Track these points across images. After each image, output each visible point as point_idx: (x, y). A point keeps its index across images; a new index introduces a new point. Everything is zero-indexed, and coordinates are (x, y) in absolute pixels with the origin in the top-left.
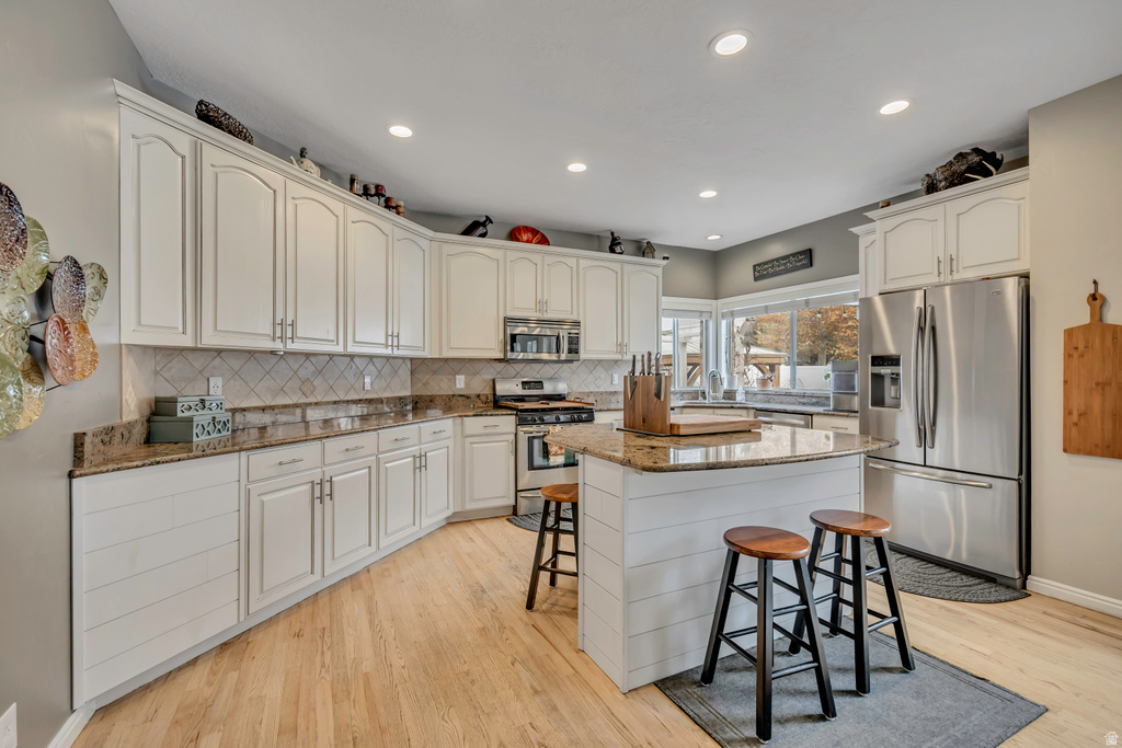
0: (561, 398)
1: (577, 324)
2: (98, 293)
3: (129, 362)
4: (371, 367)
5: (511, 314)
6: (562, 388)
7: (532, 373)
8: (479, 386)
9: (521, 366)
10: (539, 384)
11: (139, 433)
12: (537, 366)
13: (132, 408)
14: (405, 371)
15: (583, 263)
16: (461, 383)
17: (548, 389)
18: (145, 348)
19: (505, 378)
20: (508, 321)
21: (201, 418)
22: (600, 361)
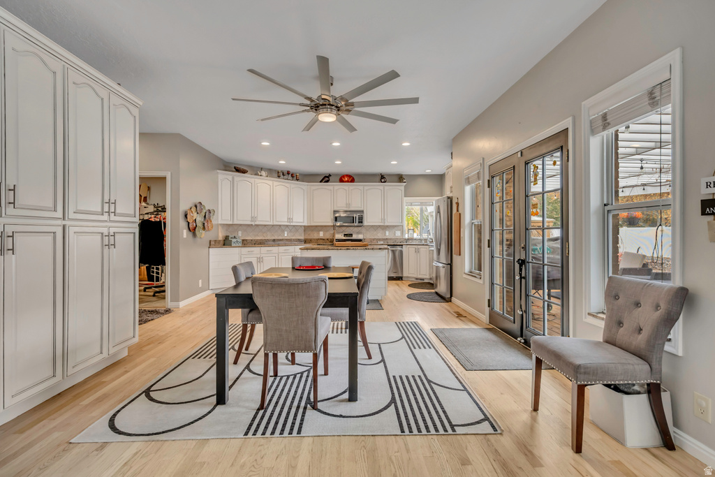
0: (360, 240)
1: (362, 211)
2: (214, 214)
3: (220, 227)
4: (287, 229)
5: (336, 209)
6: (360, 237)
7: (348, 231)
8: (328, 236)
9: (345, 228)
10: (351, 235)
11: (222, 243)
12: (352, 228)
13: (221, 237)
14: (302, 230)
15: (366, 188)
16: (321, 234)
17: (354, 237)
18: (224, 224)
19: (339, 233)
20: (335, 212)
21: (234, 240)
22: (380, 226)
